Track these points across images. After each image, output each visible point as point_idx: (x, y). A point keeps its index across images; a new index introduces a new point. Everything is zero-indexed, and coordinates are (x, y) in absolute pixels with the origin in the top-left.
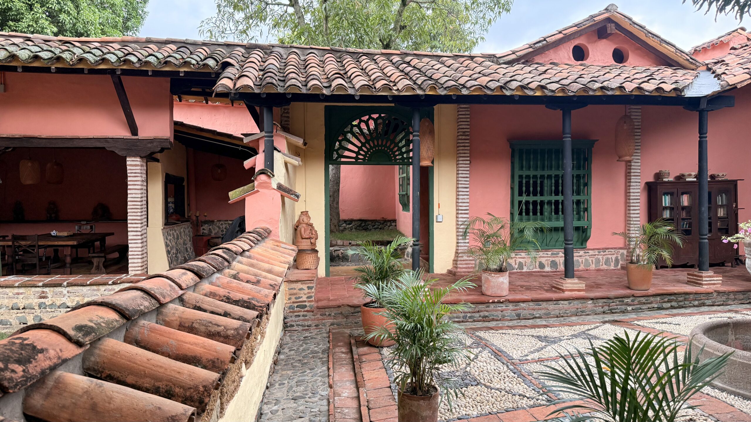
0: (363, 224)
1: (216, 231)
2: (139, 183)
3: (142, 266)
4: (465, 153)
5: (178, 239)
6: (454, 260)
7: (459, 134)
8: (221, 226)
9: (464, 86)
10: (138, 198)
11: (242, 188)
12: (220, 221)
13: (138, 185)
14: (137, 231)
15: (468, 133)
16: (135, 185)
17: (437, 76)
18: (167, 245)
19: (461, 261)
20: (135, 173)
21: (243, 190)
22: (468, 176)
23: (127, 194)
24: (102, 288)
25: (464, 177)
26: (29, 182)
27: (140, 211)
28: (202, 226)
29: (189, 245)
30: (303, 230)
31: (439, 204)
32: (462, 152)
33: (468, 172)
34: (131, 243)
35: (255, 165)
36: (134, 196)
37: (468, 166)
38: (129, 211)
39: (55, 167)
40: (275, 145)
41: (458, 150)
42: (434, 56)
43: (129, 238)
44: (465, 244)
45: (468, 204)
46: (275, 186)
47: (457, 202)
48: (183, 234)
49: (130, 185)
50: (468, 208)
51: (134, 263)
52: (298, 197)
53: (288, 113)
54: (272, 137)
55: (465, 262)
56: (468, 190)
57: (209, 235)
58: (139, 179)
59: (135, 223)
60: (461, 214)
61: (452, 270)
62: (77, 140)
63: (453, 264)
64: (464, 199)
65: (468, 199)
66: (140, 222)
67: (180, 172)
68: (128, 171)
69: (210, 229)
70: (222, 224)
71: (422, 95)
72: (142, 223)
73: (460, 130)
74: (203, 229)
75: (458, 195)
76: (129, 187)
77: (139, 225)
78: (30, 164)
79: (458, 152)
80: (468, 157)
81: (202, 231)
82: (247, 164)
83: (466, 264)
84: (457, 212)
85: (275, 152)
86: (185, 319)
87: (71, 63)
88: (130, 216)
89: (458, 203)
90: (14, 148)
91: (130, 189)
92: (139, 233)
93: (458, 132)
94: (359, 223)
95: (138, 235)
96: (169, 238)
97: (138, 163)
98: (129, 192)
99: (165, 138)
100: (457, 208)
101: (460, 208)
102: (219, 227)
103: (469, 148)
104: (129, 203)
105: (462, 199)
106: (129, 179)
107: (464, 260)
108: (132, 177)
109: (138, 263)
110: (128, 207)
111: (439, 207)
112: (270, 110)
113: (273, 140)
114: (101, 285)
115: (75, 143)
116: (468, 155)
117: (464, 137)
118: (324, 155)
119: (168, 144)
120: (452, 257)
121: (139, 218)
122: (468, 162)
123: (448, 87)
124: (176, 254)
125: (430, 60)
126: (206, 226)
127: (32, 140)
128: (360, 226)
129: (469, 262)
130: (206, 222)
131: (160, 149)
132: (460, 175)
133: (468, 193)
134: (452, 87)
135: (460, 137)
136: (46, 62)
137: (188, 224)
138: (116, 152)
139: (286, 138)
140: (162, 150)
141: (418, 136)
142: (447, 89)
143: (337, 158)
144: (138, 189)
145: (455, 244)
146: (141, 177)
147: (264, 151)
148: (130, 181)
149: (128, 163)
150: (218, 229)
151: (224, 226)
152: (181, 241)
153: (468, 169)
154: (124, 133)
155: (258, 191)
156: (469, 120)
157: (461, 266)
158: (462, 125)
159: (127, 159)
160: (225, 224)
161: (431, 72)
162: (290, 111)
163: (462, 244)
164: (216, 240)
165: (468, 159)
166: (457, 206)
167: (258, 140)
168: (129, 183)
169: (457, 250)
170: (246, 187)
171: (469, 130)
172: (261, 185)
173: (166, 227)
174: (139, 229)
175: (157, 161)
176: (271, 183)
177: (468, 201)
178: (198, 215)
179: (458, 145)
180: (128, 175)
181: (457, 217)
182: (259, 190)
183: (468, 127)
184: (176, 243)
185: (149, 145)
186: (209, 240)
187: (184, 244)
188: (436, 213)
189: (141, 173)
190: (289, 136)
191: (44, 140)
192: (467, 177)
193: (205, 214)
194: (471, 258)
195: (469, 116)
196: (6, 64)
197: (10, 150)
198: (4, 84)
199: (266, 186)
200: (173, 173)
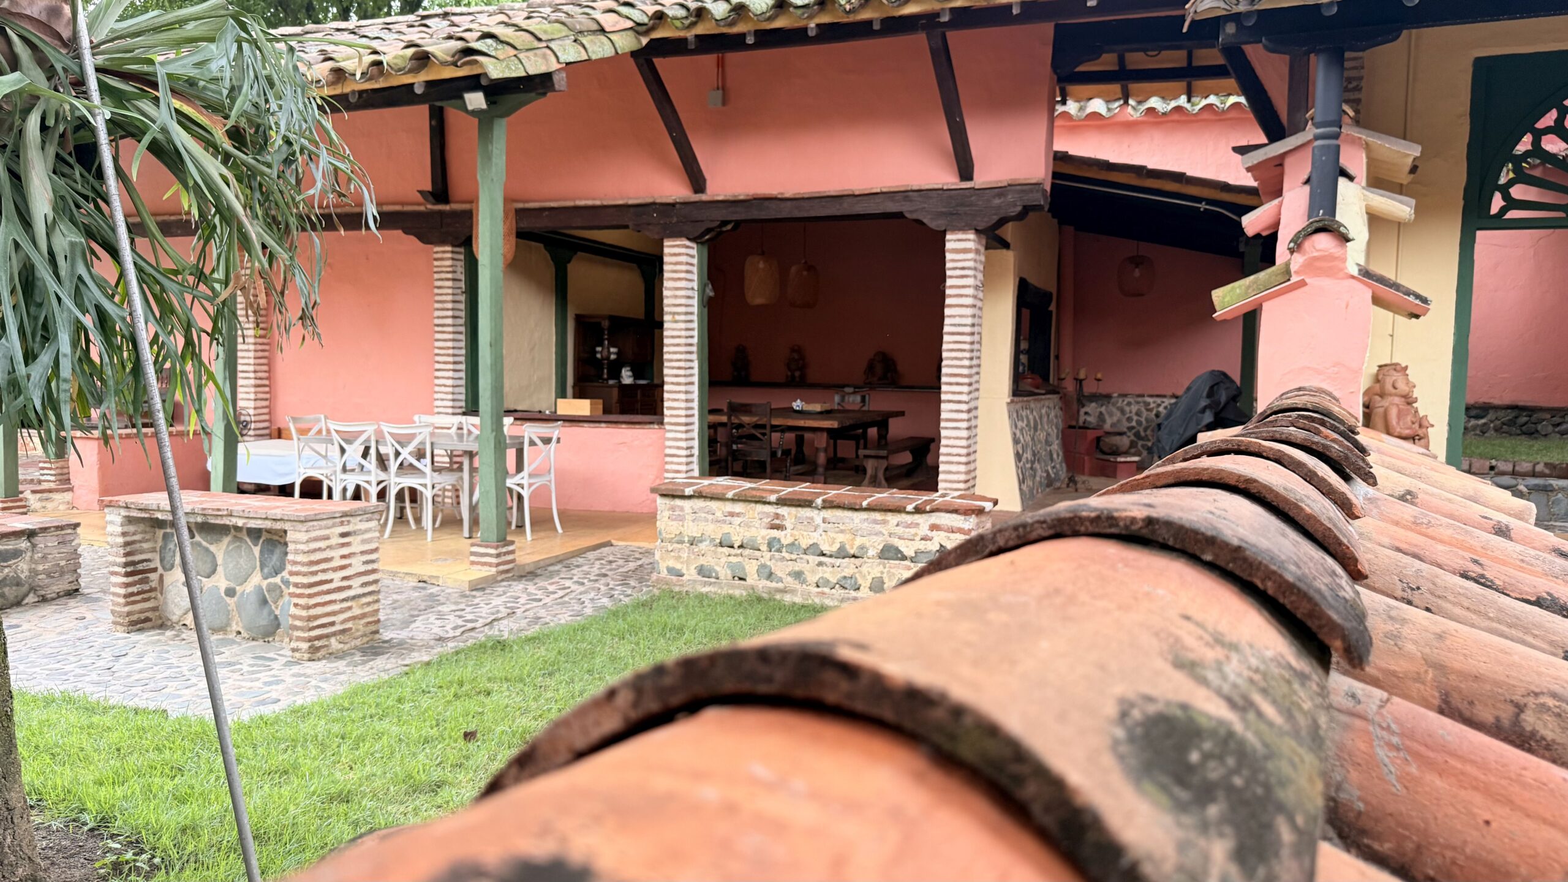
0: (1524, 419)
1: (1115, 419)
2: (970, 291)
3: (966, 481)
5: (1036, 429)
8: (1127, 409)
10: (965, 325)
11: (1252, 278)
12: (1125, 396)
13: (967, 296)
14: (959, 402)
16: (961, 296)
18: (1016, 441)
20: (963, 268)
21: (1254, 282)
23: (942, 317)
24: (893, 519)
26: (759, 301)
27: (967, 355)
28: (1083, 406)
29: (1056, 446)
30: (1393, 413)
34: (946, 428)
35: (1277, 224)
36: (957, 321)
38: (944, 355)
39: (805, 273)
40: (1344, 162)
43: (943, 415)
46: (1355, 271)
48: (1045, 419)
49: (950, 296)
51: (950, 472)
52: (1425, 301)
54: (1336, 136)
57: (1099, 427)
58: (970, 281)
59: (958, 384)
62: (850, 200)
66: (966, 380)
67: (1044, 280)
68: (948, 265)
69: (1101, 413)
70: (1129, 404)
72: (970, 384)
74: (1086, 413)
76: (948, 301)
77: (965, 389)
78: (761, 265)
81: (1082, 418)
82: (1252, 223)
85: (1342, 182)
86: (1464, 675)
87: (848, 7)
88: (948, 366)
90: (738, 224)
91: (950, 306)
92: (964, 407)
94: (1511, 415)
95: (962, 411)
96: (1020, 424)
97: (971, 245)
98: (947, 311)
99: (1033, 181)
102: (1123, 412)
104: (946, 338)
106: (949, 282)
108: (957, 277)
109: (958, 473)
110: (945, 347)
112: (1337, 58)
113: (1338, 147)
114: (890, 511)
115: (845, 205)
118: (1462, 203)
119: (1039, 195)
121: (965, 371)
124: (1033, 463)
126: (1092, 408)
127: (767, 203)
128: (1512, 423)
130: (1095, 397)
131: (1019, 208)
136: (799, 12)
137: (1055, 397)
138: (925, 221)
139: (1368, 147)
140: (1027, 210)
143: (1503, 210)
144: (967, 306)
146: (975, 277)
147: (1307, 182)
148: (952, 287)
149: (949, 246)
150: (1118, 414)
151: (1134, 408)
152: (1042, 436)
154: (945, 177)
155: (1302, 284)
159: (948, 237)
160: (1138, 403)
164: (1116, 440)
168: (948, 292)
170: (1262, 275)
172: (1311, 266)
173: (1016, 399)
174: (965, 398)
175: (1006, 245)
176: (1344, 260)
178: (1082, 376)
180: (948, 273)
182: (1308, 280)
184: (1033, 439)
185: (997, 201)
186: (1098, 439)
187: (1048, 443)
189: (975, 269)
190: (1379, 138)
191: (789, 203)
193: (1099, 376)
196: (725, 30)
197: (729, 227)
198: (723, 89)
199: (1329, 267)
200: (1032, 280)
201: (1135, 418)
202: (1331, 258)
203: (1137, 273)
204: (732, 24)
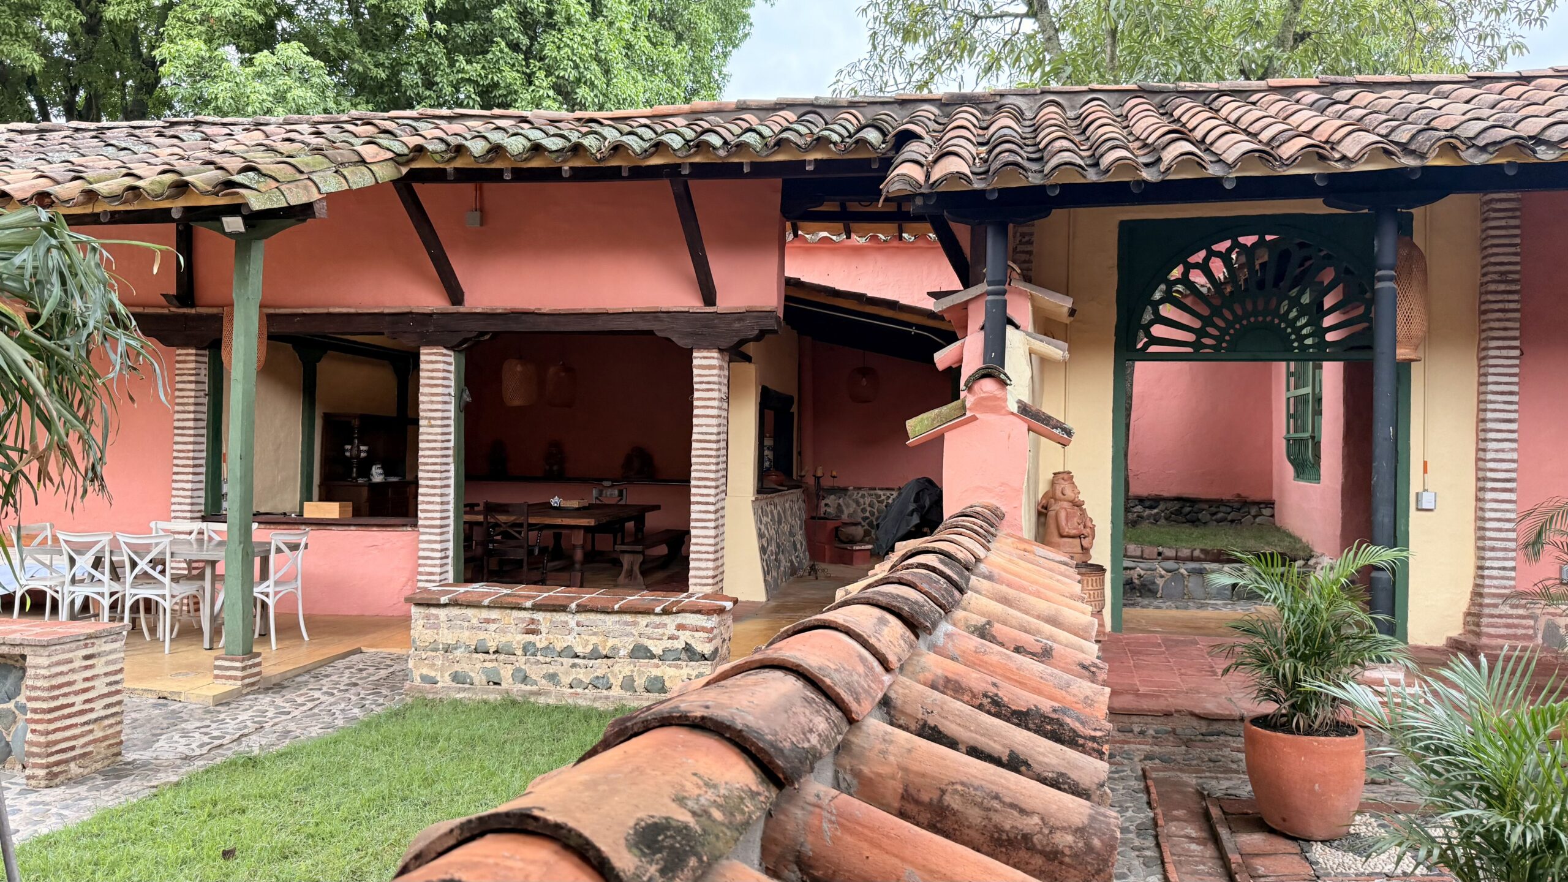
0: (1187, 509)
1: (851, 510)
2: (715, 403)
3: (714, 577)
4: (1505, 329)
5: (780, 522)
6: (1468, 614)
7: (1488, 278)
8: (861, 501)
9: (1538, 140)
10: (711, 434)
11: (936, 411)
12: (860, 489)
13: (712, 407)
14: (707, 503)
15: (1516, 276)
16: (708, 407)
17: (1448, 121)
18: (761, 536)
19: (1492, 616)
20: (709, 383)
21: (938, 415)
22: (1515, 388)
23: (691, 426)
24: (643, 620)
25: (1503, 393)
26: (517, 403)
27: (714, 460)
28: (824, 498)
29: (799, 537)
30: (1063, 515)
31: (1425, 463)
32: (1496, 325)
33: (1515, 379)
34: (696, 528)
35: (961, 361)
36: (704, 429)
37: (1517, 362)
38: (693, 460)
39: (563, 374)
40: (1011, 312)
41: (1484, 322)
42: (1413, 83)
43: (693, 516)
44: (1502, 573)
45: (1514, 466)
46: (1014, 408)
47: (1478, 459)
48: (789, 512)
49: (698, 407)
50: (1513, 475)
51: (699, 569)
52: (1069, 433)
53: (1030, 243)
54: (1004, 293)
55: (1504, 621)
56: (1514, 426)
57: (838, 517)
58: (715, 394)
59: (705, 487)
60: (1493, 490)
61: (1462, 639)
62: (604, 317)
63: (1466, 623)
64: (1503, 451)
65: (1513, 450)
66: (713, 484)
67: (786, 386)
68: (695, 379)
69: (839, 505)
70: (863, 496)
71: (1413, 170)
72: (717, 487)
73: (1492, 269)
74: (826, 505)
75: (1485, 440)
76: (696, 412)
77: (712, 491)
78: (519, 368)
79: (1484, 326)
80: (1514, 338)
81: (823, 510)
82: (942, 358)
83: (1508, 626)
84: (1481, 484)
85: (1009, 329)
86: (917, 774)
87: (599, 156)
88: (696, 471)
89: (1484, 460)
90: (496, 335)
91: (698, 416)
92: (712, 508)
93: (1484, 275)
94: (1177, 505)
95: (710, 512)
96: (765, 519)
97: (715, 362)
98: (695, 421)
99: (768, 309)
100: (1481, 474)
101: (1490, 475)
102: (858, 503)
103: (1517, 315)
104: (694, 445)
105: (1497, 451)
106: (696, 395)
107: (1500, 616)
108: (703, 390)
109: (707, 569)
110: (693, 453)
111: (1425, 471)
112: (1002, 230)
113: (1005, 301)
114: (640, 613)
115: (600, 322)
116: (1517, 333)
117: (1502, 287)
118: (1114, 338)
119: (773, 322)
120: (1464, 604)
121: (712, 475)
122: (1517, 353)
123: (1495, 143)
124: (777, 554)
125: (1405, 92)
126: (831, 500)
127: (524, 317)
128: (1178, 512)
129: (1516, 621)
130: (833, 490)
131: (756, 332)
132: (1491, 388)
133: (1514, 436)
134: (1508, 143)
135: (1492, 287)
136: (554, 156)
137: (798, 491)
138: (674, 339)
139: (1032, 298)
140: (762, 334)
141: (1391, 279)
142: (1491, 149)
143: (1147, 346)
144: (713, 417)
145: (1470, 571)
146: (720, 390)
147: (982, 328)
148: (699, 399)
149: (695, 362)
150: (854, 505)
151: (868, 500)
152: (786, 528)
153: (1516, 370)
154: (688, 301)
155: (974, 418)
156: (1518, 241)
157: (1492, 631)
158: (1498, 254)
159: (695, 354)
160: (870, 495)
161: (1425, 116)
162: (1034, 238)
163: (1494, 573)
164: (852, 530)
165: (1517, 343)
166: (1478, 469)
167: (965, 306)
168: (696, 403)
169: (1477, 585)
170: (944, 409)
171: (1518, 268)
172: (981, 404)
173: (760, 496)
174: (712, 499)
175: (748, 359)
176: (1005, 400)
177: (1515, 456)
178: (819, 474)
179: (1484, 307)
180: (696, 386)
181: (1478, 499)
182: (978, 416)
183: (1517, 259)
184: (777, 532)
185: (737, 325)
186: (837, 529)
187: (792, 534)
188: (1415, 486)
189: (720, 383)
190: (1040, 292)
191: (546, 318)
192: (1511, 393)
193: (834, 473)
194: (1521, 612)
195: (1517, 232)
196: (484, 166)
197: (487, 337)
198: (481, 211)
199: (994, 406)
200: (773, 386)
201: (869, 509)
202: (995, 398)
203: (864, 382)
204: (491, 161)
